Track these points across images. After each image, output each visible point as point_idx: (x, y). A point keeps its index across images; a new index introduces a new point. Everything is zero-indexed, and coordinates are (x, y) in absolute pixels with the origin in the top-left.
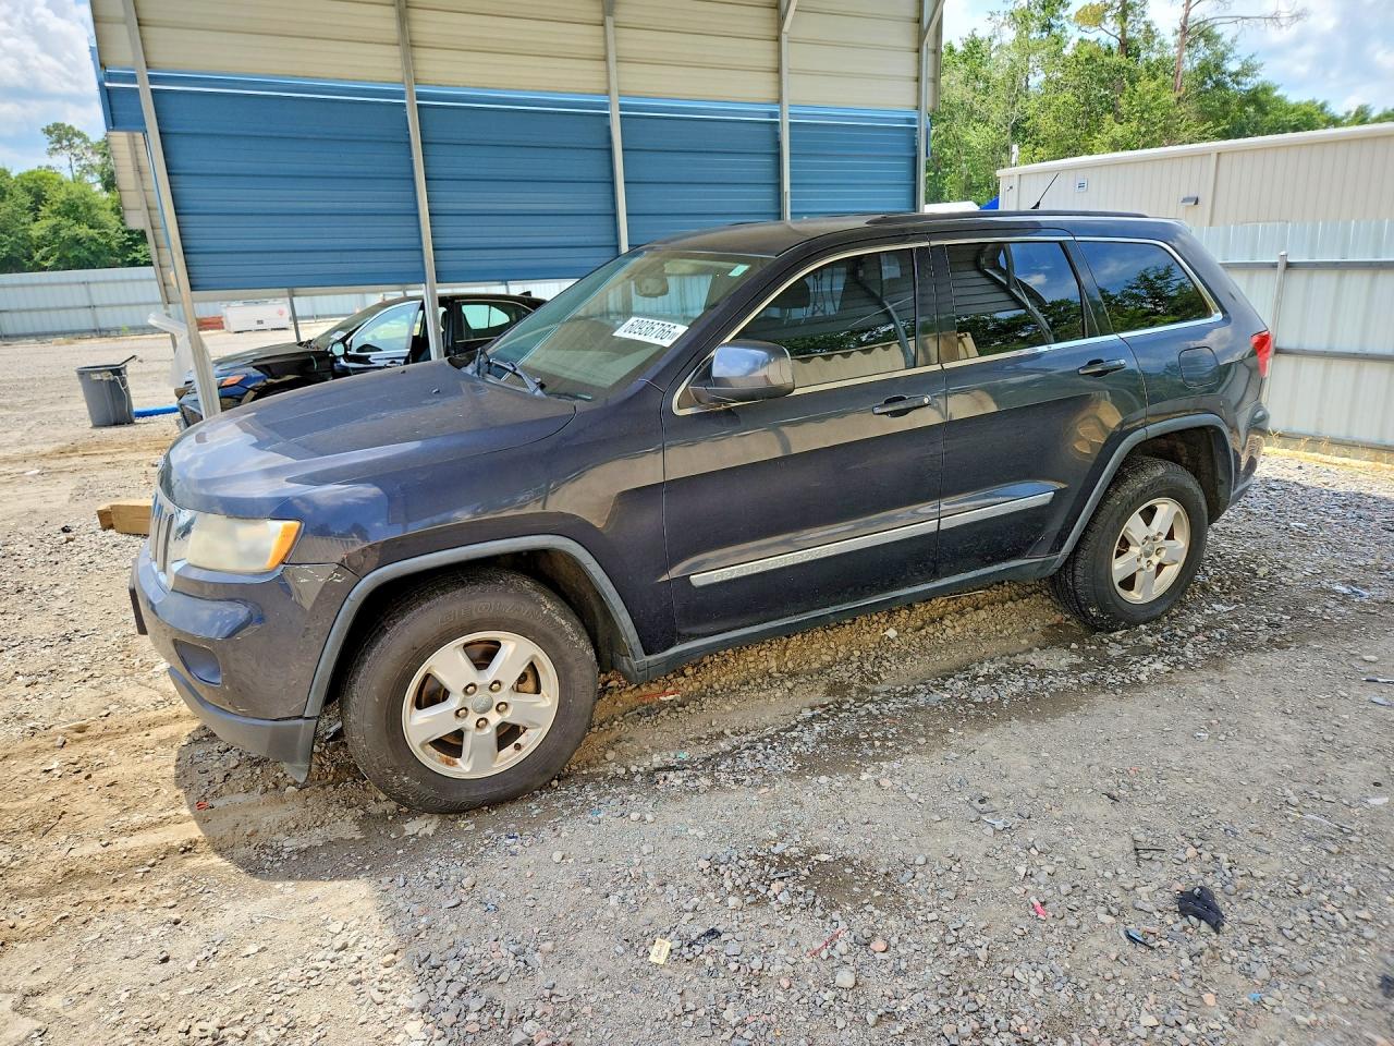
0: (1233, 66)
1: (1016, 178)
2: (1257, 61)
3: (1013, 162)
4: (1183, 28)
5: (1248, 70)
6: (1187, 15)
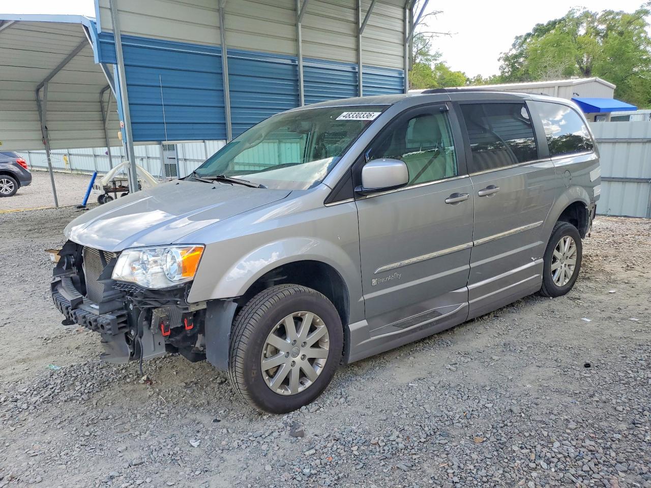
0: (433, 52)
2: (441, 51)
5: (438, 55)
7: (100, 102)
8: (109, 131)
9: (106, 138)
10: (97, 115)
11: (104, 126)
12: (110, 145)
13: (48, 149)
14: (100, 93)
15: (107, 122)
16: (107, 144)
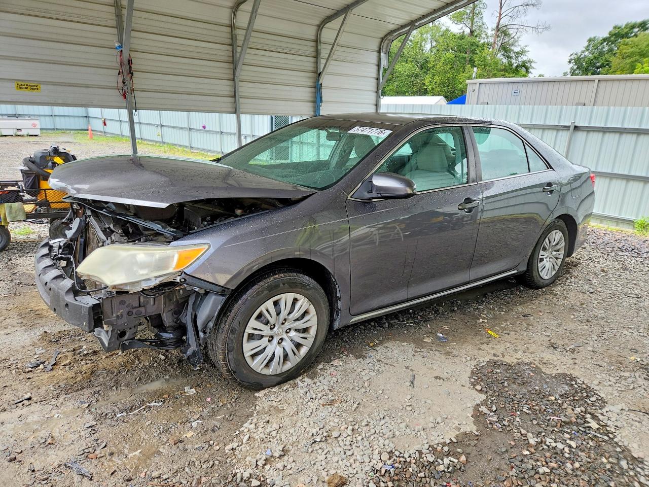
0: (516, 49)
1: (478, 84)
2: (527, 49)
3: (473, 77)
4: (497, 27)
5: (523, 52)
6: (499, 21)
7: (231, 27)
8: (241, 84)
9: (235, 96)
10: (223, 51)
11: (234, 74)
12: (241, 110)
13: (132, 108)
14: (232, 8)
15: (240, 66)
16: (236, 108)
